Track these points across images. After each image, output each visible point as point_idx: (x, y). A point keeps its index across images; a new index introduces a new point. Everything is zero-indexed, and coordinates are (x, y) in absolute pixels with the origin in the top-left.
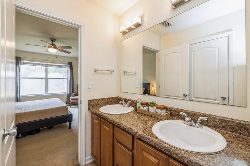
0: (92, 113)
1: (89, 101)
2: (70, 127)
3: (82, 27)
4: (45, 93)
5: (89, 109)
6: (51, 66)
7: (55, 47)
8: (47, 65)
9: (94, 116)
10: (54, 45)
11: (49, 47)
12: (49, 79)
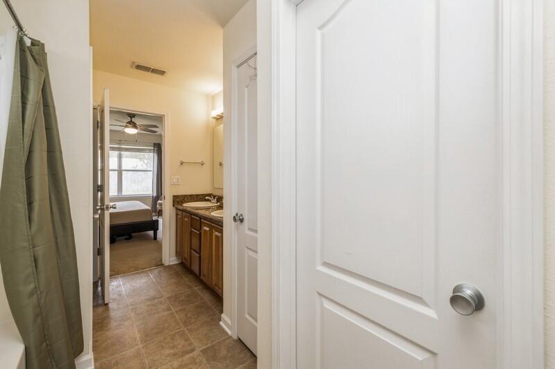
0: (177, 209)
1: (174, 196)
2: (155, 238)
3: (166, 117)
4: (117, 194)
5: (173, 206)
6: (127, 150)
7: (135, 126)
8: (120, 149)
9: (180, 213)
10: (134, 123)
11: (126, 127)
12: (123, 172)
